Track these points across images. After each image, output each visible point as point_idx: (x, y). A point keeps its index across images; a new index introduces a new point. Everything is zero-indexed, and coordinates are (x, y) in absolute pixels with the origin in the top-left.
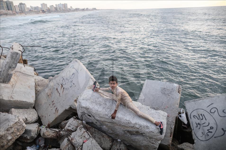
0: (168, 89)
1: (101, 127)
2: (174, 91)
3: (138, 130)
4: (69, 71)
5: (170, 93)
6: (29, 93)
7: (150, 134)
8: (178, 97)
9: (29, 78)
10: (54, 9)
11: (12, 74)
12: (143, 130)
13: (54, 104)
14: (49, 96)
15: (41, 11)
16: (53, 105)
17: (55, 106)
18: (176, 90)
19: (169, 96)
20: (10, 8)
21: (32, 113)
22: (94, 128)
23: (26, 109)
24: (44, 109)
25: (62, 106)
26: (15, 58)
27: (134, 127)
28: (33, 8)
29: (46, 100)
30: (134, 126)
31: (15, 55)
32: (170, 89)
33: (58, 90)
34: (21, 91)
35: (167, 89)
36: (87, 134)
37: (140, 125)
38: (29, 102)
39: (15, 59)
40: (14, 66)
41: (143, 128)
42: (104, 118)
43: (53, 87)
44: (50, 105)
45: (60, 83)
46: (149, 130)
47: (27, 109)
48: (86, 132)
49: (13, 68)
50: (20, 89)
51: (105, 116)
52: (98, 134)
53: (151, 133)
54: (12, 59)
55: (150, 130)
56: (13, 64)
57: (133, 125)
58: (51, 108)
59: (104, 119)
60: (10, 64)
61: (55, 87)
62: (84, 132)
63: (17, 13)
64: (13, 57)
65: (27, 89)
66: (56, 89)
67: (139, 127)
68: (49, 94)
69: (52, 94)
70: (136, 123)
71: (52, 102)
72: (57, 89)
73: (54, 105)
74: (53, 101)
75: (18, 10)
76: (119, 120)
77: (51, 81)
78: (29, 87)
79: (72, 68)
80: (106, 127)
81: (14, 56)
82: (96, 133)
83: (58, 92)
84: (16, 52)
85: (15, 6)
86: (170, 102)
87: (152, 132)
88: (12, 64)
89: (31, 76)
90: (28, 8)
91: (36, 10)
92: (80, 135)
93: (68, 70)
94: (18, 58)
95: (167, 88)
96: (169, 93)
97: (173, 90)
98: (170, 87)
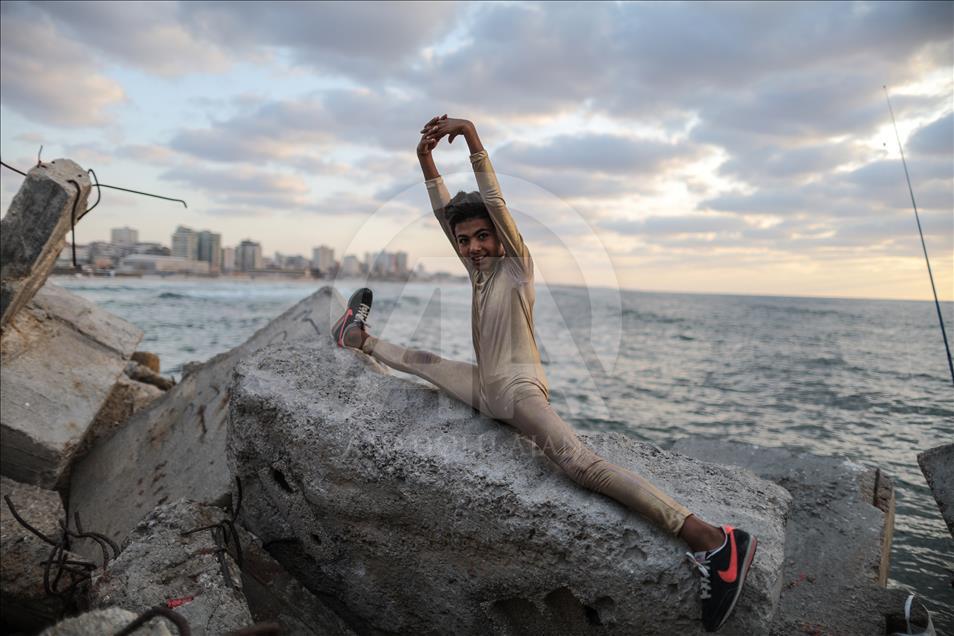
0: (808, 483)
1: (339, 576)
2: (843, 495)
3: (561, 568)
4: (285, 332)
5: (819, 504)
6: (64, 408)
7: (653, 602)
8: (873, 530)
9: (99, 354)
10: (355, 268)
11: (9, 293)
12: (596, 567)
13: (164, 476)
14: (153, 439)
15: (308, 273)
16: (157, 483)
17: (161, 488)
18: (857, 488)
19: (813, 520)
20: (205, 252)
21: (32, 506)
22: (294, 581)
23: (11, 480)
24: (106, 500)
25: (191, 490)
26: (41, 210)
27: (535, 540)
28: (284, 260)
29: (135, 458)
30: (533, 532)
31: (43, 197)
32: (821, 487)
33: (205, 415)
34: (27, 389)
35: (804, 486)
36: (218, 565)
37: (579, 518)
38: (41, 441)
39: (38, 215)
40: (28, 252)
41: (599, 542)
42: (356, 484)
43: (189, 402)
44: (140, 482)
45: (224, 382)
46: (640, 561)
47: (18, 484)
48: (219, 553)
49: (23, 260)
50: (30, 378)
51: (356, 461)
52: (313, 624)
53: (655, 594)
54: (28, 213)
55: (651, 561)
56: (26, 238)
57: (528, 524)
58: (139, 499)
59: (352, 491)
60: (11, 236)
61: (197, 402)
62: (204, 552)
63: (224, 271)
64: (33, 204)
65: (61, 391)
66: (196, 410)
67: (571, 544)
68: (156, 433)
69: (170, 432)
70: (547, 505)
71: (157, 469)
72: (201, 411)
73: (158, 485)
74: (161, 462)
75: (229, 263)
76: (440, 483)
77: (190, 378)
78: (77, 385)
79: (299, 320)
80: (370, 570)
81: (40, 197)
82: (297, 616)
83: (202, 421)
84: (53, 182)
85: (223, 251)
86: (823, 554)
87: (667, 580)
88: (22, 238)
89: (112, 354)
90: (266, 260)
91: (292, 267)
92: (167, 562)
93: (279, 331)
94: (52, 215)
95: (802, 478)
96: (812, 501)
97: (838, 490)
98: (818, 476)
